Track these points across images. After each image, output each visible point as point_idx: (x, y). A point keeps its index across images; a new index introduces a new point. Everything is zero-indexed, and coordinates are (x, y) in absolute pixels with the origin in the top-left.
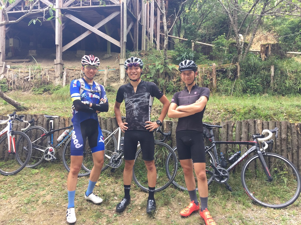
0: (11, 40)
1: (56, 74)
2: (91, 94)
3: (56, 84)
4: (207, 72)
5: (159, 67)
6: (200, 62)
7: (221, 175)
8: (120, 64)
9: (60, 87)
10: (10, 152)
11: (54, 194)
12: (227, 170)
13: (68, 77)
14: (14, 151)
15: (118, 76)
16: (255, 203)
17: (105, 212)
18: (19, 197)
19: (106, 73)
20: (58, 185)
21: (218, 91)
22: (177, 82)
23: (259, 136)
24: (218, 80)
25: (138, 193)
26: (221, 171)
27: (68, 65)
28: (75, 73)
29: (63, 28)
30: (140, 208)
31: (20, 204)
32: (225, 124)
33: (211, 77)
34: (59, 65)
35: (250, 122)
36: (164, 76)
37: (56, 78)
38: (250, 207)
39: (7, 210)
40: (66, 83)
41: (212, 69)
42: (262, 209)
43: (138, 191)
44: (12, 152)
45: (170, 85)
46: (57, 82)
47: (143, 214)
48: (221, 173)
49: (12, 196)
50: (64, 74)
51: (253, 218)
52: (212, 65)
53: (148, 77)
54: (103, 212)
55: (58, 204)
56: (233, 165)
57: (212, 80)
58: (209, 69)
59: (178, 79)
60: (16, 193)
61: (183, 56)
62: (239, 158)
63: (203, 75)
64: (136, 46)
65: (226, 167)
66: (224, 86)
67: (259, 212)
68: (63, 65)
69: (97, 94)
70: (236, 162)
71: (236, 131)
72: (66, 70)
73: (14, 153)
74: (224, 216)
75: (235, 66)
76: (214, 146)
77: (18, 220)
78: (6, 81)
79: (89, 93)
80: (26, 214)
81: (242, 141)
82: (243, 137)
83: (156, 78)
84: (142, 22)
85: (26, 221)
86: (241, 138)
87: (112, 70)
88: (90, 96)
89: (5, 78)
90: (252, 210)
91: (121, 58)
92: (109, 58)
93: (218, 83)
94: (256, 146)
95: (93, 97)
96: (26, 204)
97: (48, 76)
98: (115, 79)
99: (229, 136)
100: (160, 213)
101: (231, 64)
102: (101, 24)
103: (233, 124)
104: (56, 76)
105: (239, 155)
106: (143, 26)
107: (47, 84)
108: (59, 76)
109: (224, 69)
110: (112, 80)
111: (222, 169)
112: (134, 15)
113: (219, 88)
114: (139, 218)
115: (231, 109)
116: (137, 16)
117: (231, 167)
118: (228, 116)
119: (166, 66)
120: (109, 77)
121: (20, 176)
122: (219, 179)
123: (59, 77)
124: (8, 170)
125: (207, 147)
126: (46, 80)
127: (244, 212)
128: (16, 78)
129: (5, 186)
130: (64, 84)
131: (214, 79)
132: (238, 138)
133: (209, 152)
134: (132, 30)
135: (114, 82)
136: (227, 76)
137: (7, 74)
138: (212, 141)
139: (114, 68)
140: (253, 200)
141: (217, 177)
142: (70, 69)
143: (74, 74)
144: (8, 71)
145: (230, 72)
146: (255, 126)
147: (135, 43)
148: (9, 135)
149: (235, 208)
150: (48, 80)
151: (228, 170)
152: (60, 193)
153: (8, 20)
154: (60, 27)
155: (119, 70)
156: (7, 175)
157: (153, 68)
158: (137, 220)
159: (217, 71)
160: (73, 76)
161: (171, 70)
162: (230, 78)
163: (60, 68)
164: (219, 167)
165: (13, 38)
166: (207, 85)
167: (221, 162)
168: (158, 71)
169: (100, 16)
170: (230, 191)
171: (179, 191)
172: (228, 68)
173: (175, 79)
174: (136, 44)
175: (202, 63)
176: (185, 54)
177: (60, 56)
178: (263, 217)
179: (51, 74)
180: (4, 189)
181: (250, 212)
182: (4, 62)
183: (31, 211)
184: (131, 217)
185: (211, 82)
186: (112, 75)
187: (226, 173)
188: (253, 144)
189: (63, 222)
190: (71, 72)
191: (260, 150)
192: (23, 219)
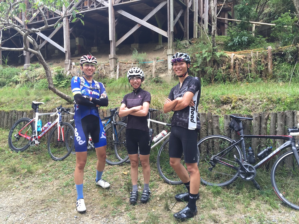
0: (77, 40)
1: (111, 69)
2: (90, 91)
3: (111, 77)
4: (262, 57)
5: (206, 55)
6: (255, 46)
7: (246, 171)
8: (168, 54)
9: (114, 79)
10: (59, 140)
11: (88, 180)
12: (254, 167)
13: (121, 70)
14: (63, 140)
15: (166, 66)
16: (285, 204)
17: (126, 200)
18: (61, 180)
19: (155, 64)
20: (94, 172)
21: (274, 77)
22: (226, 70)
23: (295, 129)
24: (274, 65)
25: (161, 184)
26: (247, 167)
27: (122, 59)
28: (127, 66)
29: (116, 24)
30: (158, 199)
31: (60, 186)
32: (257, 116)
33: (266, 62)
34: (113, 59)
35: (287, 114)
36: (212, 64)
37: (111, 72)
38: (277, 208)
39: (49, 191)
40: (119, 76)
41: (268, 53)
42: (291, 212)
43: (162, 182)
44: (61, 141)
45: (218, 73)
46: (112, 75)
47: (160, 205)
48: (247, 169)
49: (56, 179)
50: (117, 67)
51: (277, 221)
52: (268, 48)
53: (194, 66)
54: (125, 199)
55: (89, 188)
56: (262, 162)
57: (267, 65)
58: (263, 53)
59: (227, 66)
60: (59, 177)
61: (234, 41)
62: (270, 154)
63: (256, 60)
64: (187, 34)
65: (254, 163)
66: (281, 71)
67: (286, 215)
68: (117, 59)
69: (97, 90)
70: (266, 159)
71: (271, 124)
72: (118, 64)
73: (63, 142)
74: (243, 216)
75: (295, 48)
76: (243, 140)
77: (54, 200)
78: (71, 76)
79: (88, 90)
80: (62, 196)
81: (278, 135)
82: (279, 131)
83: (203, 67)
84: (193, 8)
85: (60, 201)
86: (276, 132)
87: (161, 62)
88: (89, 93)
89: (70, 74)
90: (280, 212)
91: (169, 48)
92: (160, 49)
93: (274, 68)
94: (291, 141)
95: (93, 94)
96: (65, 186)
97: (104, 70)
98: (163, 70)
99: (262, 129)
100: (177, 205)
101: (291, 46)
102: (149, 16)
103: (267, 116)
104: (111, 70)
105: (270, 151)
106: (194, 13)
107: (103, 78)
108: (113, 69)
109: (283, 52)
110: (160, 72)
111: (249, 165)
112: (183, 3)
113: (276, 73)
114: (155, 209)
115: (275, 99)
116: (187, 4)
117: (259, 164)
118: (271, 106)
119: (213, 54)
120: (158, 69)
121: (66, 161)
122: (244, 176)
123: (114, 71)
124: (59, 156)
125: (234, 141)
126: (102, 74)
127: (269, 213)
128: (79, 74)
129: (53, 169)
130: (117, 77)
131: (270, 64)
132: (272, 132)
133: (236, 146)
134: (182, 19)
135: (162, 73)
136: (285, 60)
137: (72, 70)
138: (241, 135)
139: (163, 59)
140: (283, 201)
141: (242, 173)
142: (122, 63)
143: (126, 68)
144: (72, 68)
145: (290, 55)
146: (293, 118)
147: (185, 31)
148: (59, 125)
149: (259, 208)
150: (104, 74)
151: (256, 166)
152: (93, 178)
153: (47, 24)
154: (113, 23)
155: (167, 61)
156: (57, 161)
157: (200, 56)
158: (153, 210)
159: (274, 55)
160: (125, 69)
161: (219, 57)
162: (290, 62)
163: (114, 62)
164: (245, 163)
165: (79, 37)
166: (261, 71)
167: (249, 158)
168: (205, 59)
169: (151, 8)
170: (258, 189)
171: (202, 186)
172: (287, 50)
173: (224, 67)
174: (187, 32)
175: (257, 47)
176: (237, 38)
177: (114, 51)
178: (289, 221)
179: (107, 68)
180: (52, 173)
181: (276, 214)
182: (70, 60)
183: (66, 193)
184: (148, 206)
185: (266, 67)
186: (161, 66)
187: (253, 170)
188: (288, 139)
189: (88, 205)
190: (123, 65)
191: (295, 146)
192: (58, 200)
